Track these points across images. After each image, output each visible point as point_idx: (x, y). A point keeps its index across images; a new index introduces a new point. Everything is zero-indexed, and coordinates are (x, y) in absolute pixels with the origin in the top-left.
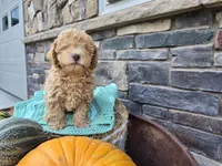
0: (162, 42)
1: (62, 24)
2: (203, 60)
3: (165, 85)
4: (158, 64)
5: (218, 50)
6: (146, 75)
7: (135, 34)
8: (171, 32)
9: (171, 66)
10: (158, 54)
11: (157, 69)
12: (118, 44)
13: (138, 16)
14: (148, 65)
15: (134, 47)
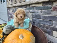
0: (40, 9)
1: (16, 3)
2: (49, 13)
5: (52, 11)
6: (36, 16)
7: (34, 6)
8: (42, 6)
10: (39, 11)
11: (39, 15)
12: (30, 9)
13: (35, 2)
14: (37, 14)
15: (34, 10)
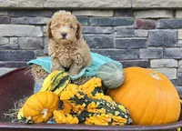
3: (112, 47)
4: (107, 36)
5: (136, 29)
6: (100, 42)
9: (115, 37)
10: (106, 30)
15: (89, 25)
